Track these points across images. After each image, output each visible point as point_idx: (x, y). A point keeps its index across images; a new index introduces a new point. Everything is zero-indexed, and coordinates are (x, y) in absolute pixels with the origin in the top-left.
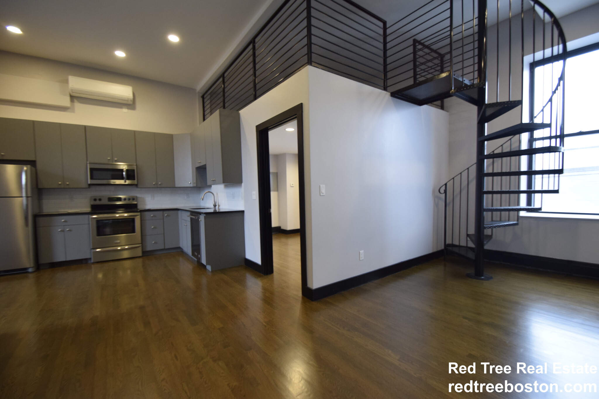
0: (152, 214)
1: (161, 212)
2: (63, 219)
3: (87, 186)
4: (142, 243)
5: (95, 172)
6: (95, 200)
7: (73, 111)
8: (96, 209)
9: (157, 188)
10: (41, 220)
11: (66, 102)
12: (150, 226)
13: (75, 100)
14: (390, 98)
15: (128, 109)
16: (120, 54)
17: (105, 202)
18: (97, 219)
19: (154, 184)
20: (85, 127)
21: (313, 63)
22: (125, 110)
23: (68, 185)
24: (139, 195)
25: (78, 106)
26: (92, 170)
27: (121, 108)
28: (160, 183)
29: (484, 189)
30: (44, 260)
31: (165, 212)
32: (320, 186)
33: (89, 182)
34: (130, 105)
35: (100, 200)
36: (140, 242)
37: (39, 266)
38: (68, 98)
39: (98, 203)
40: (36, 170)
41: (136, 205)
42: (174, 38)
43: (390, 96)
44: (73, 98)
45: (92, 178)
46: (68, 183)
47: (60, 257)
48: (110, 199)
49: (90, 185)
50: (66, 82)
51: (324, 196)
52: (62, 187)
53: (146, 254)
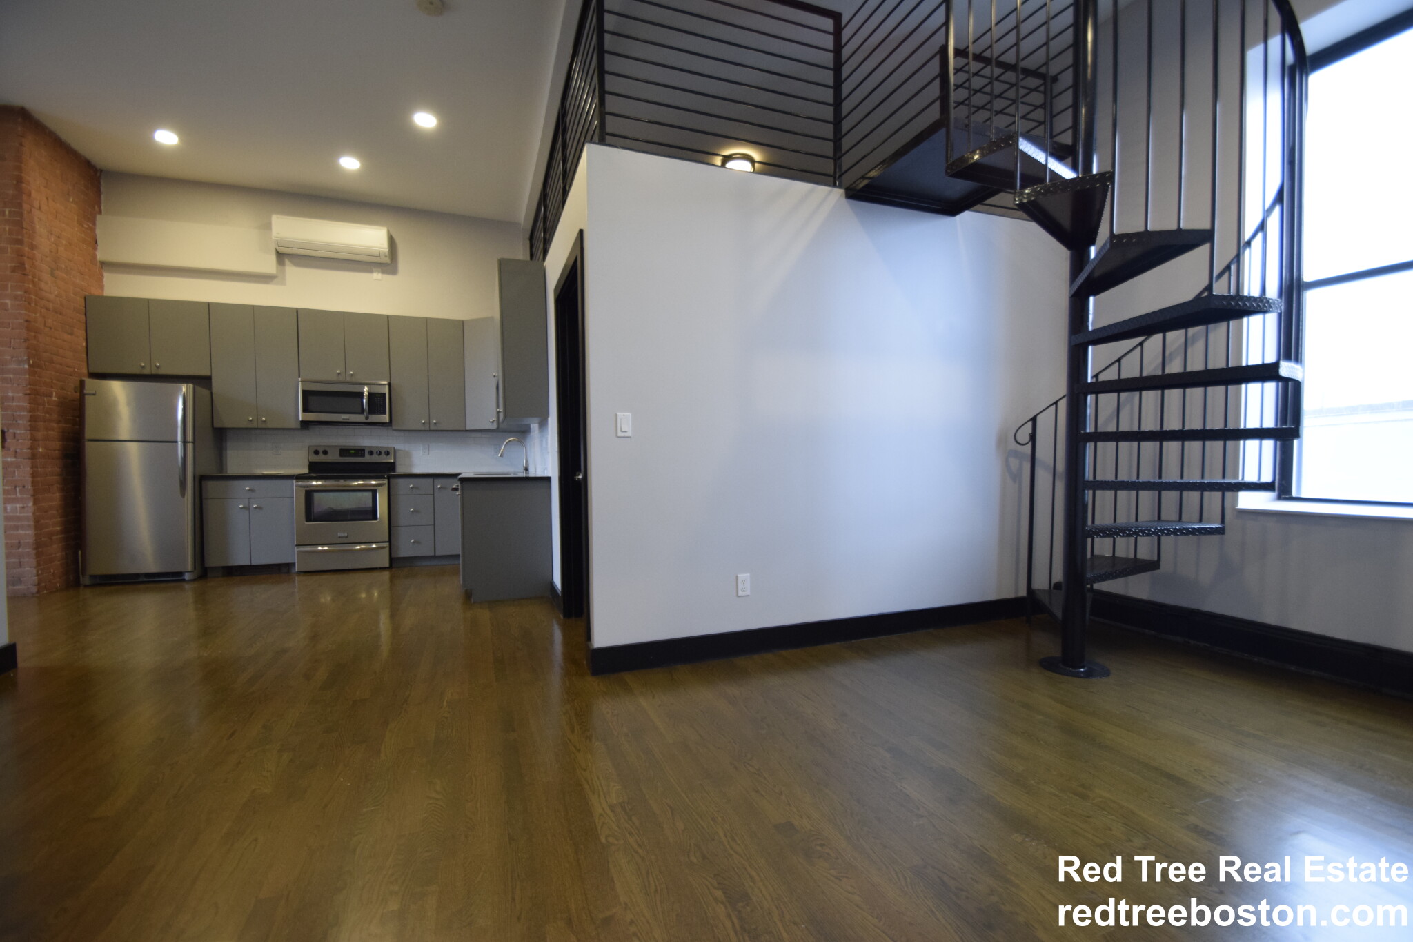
0: (411, 483)
1: (430, 480)
2: (247, 486)
3: (299, 426)
4: (390, 541)
5: (312, 399)
6: (316, 452)
7: (283, 283)
8: (317, 469)
9: (430, 430)
10: (211, 486)
11: (268, 264)
12: (406, 508)
13: (287, 262)
14: (844, 201)
15: (383, 272)
16: (350, 163)
17: (334, 457)
18: (307, 489)
19: (424, 423)
20: (297, 311)
21: (608, 138)
22: (377, 275)
23: (264, 421)
24: (398, 447)
25: (291, 270)
26: (306, 394)
27: (371, 272)
28: (434, 421)
29: (1085, 428)
30: (213, 561)
31: (437, 481)
32: (616, 415)
33: (301, 417)
34: (388, 263)
35: (325, 453)
36: (387, 539)
37: (204, 572)
38: (273, 258)
39: (321, 458)
40: (211, 393)
41: (392, 466)
42: (425, 120)
43: (844, 195)
44: (281, 256)
45: (305, 410)
46: (264, 419)
47: (241, 558)
48: (344, 451)
49: (305, 425)
50: (268, 227)
51: (629, 437)
52: (255, 425)
53: (396, 563)
